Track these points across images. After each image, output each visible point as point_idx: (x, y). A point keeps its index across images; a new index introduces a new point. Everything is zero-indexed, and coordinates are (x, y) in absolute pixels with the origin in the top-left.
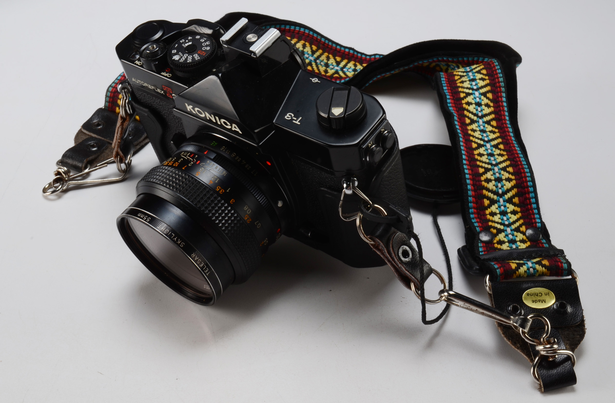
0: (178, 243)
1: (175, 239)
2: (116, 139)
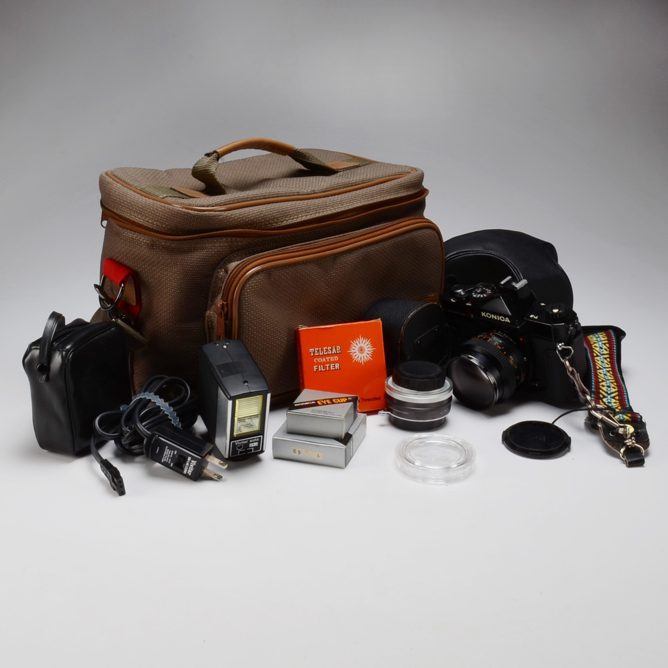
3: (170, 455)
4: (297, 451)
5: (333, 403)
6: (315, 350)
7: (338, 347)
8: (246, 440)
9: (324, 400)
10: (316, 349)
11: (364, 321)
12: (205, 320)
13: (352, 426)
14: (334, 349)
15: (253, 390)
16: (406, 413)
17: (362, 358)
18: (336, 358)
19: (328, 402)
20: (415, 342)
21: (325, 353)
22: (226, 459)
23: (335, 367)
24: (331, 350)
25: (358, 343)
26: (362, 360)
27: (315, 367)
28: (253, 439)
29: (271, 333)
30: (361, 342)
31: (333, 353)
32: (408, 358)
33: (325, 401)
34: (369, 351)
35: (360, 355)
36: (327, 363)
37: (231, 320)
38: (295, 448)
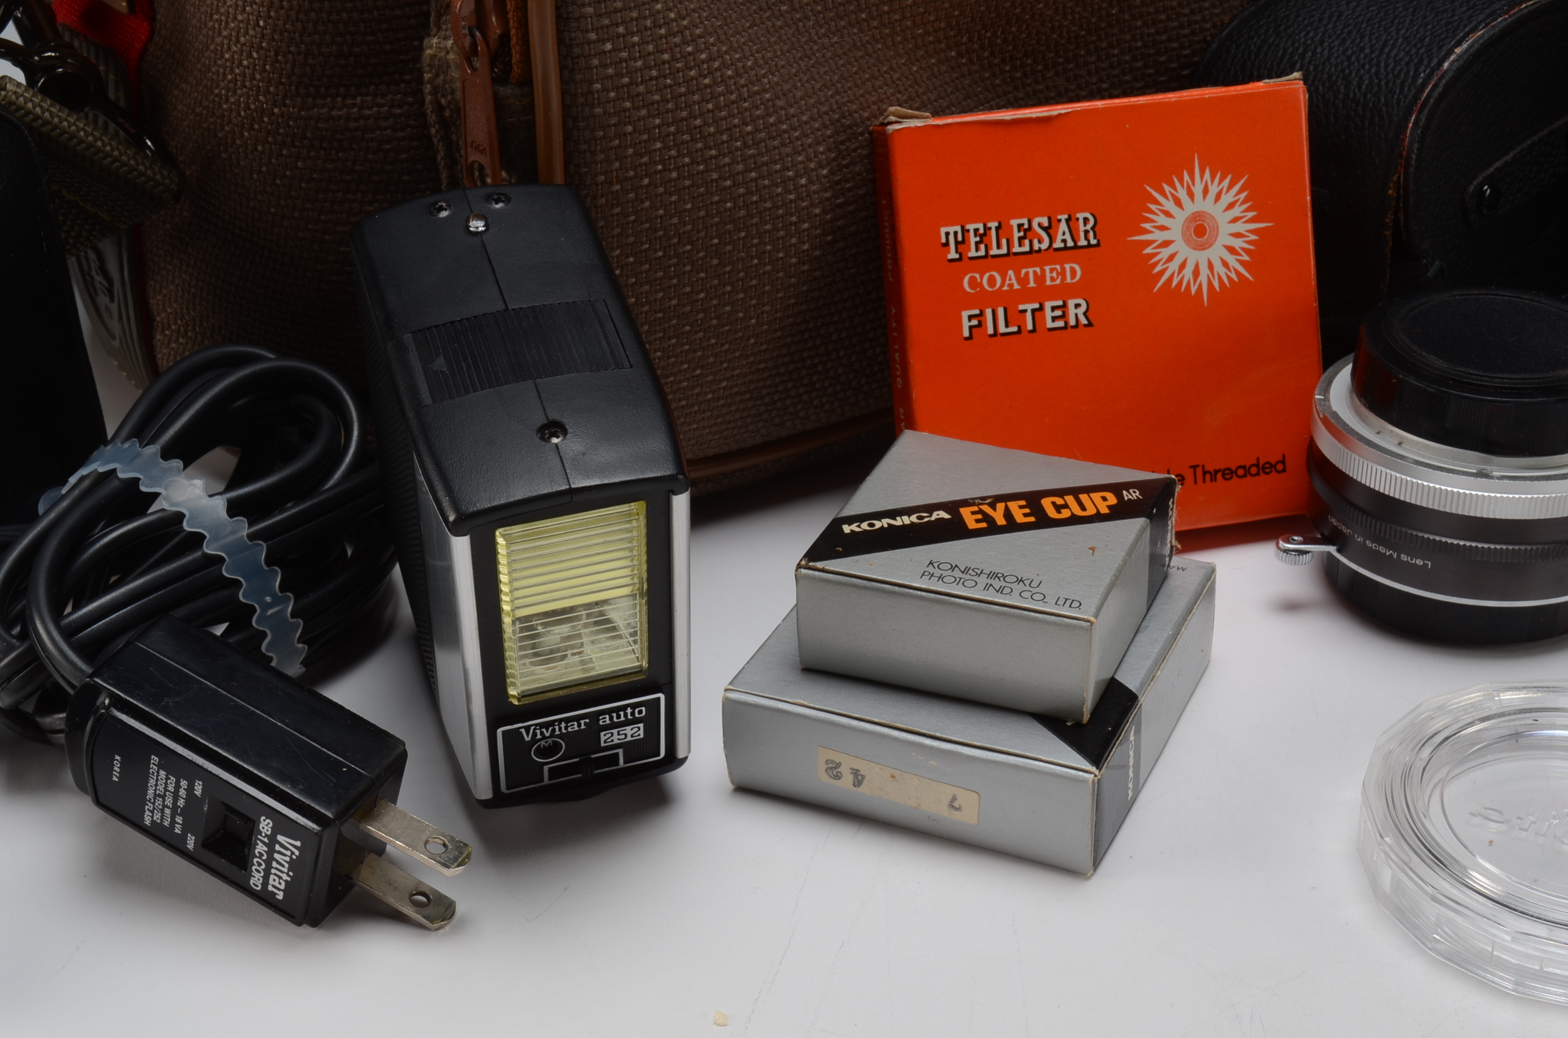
3: (176, 796)
4: (845, 770)
5: (1043, 521)
6: (965, 231)
7: (1081, 216)
8: (578, 718)
9: (995, 500)
10: (971, 227)
11: (1215, 83)
12: (420, 81)
13: (1139, 638)
14: (1063, 226)
15: (588, 476)
16: (1419, 562)
17: (1204, 271)
18: (1073, 271)
19: (1019, 515)
20: (1471, 189)
21: (1016, 249)
22: (485, 804)
23: (1064, 316)
24: (1045, 229)
25: (1182, 194)
26: (1203, 278)
27: (965, 314)
28: (617, 710)
29: (746, 146)
30: (1198, 189)
31: (1058, 244)
32: (1432, 271)
33: (1001, 507)
34: (1238, 235)
35: (1195, 257)
36: (1026, 295)
37: (527, 80)
38: (836, 757)
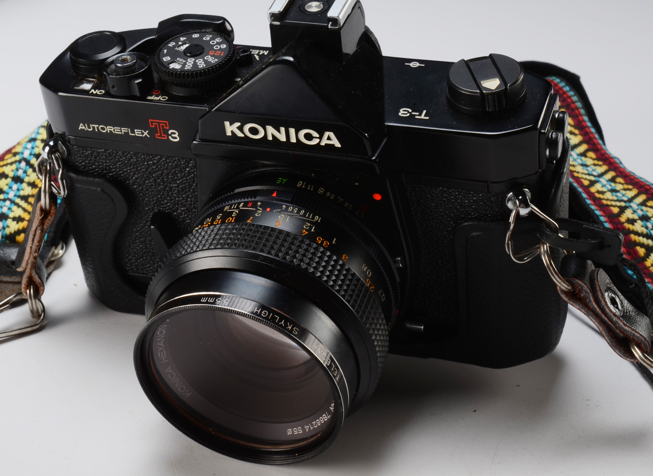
0: (289, 328)
1: (283, 323)
2: (30, 253)
